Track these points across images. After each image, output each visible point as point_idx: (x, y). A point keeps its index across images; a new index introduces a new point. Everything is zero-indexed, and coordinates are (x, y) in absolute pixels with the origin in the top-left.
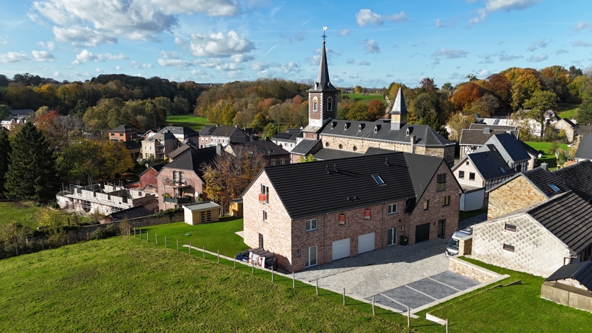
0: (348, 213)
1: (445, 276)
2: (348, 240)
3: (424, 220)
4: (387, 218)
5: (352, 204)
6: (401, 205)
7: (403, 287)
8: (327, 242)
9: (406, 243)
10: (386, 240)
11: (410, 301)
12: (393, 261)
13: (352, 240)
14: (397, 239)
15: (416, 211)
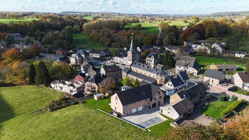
0: (136, 103)
1: (156, 118)
2: (136, 109)
3: (155, 102)
4: (145, 103)
5: (137, 101)
6: (149, 99)
7: (146, 121)
8: (131, 110)
9: (150, 108)
10: (145, 108)
11: (147, 125)
12: (146, 114)
13: (137, 109)
14: (148, 107)
15: (152, 101)
